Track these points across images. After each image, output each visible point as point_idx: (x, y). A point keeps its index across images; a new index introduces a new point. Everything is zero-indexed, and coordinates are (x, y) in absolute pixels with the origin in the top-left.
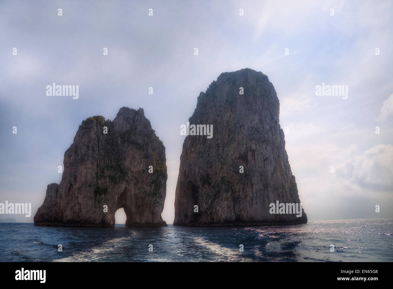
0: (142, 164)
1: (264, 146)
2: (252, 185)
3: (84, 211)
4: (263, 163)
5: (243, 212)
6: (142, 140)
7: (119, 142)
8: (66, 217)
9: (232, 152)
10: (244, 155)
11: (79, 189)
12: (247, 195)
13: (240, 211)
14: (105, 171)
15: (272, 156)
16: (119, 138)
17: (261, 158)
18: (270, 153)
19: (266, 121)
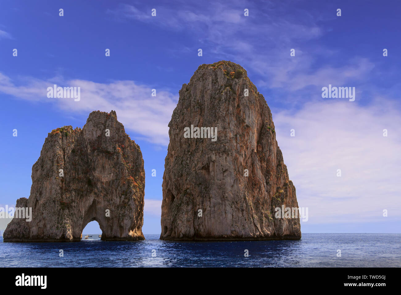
0: (112, 174)
1: (224, 157)
2: (210, 198)
3: (48, 226)
4: (222, 175)
5: (201, 227)
6: (113, 148)
7: (89, 151)
8: (33, 233)
9: (196, 162)
10: (206, 166)
11: (44, 205)
12: (206, 209)
13: (199, 225)
14: (71, 185)
15: (232, 167)
16: (89, 146)
17: (219, 170)
18: (230, 164)
19: (230, 128)
